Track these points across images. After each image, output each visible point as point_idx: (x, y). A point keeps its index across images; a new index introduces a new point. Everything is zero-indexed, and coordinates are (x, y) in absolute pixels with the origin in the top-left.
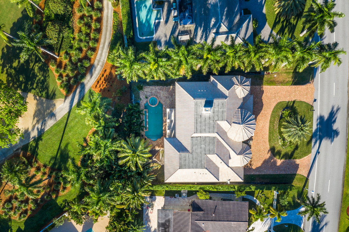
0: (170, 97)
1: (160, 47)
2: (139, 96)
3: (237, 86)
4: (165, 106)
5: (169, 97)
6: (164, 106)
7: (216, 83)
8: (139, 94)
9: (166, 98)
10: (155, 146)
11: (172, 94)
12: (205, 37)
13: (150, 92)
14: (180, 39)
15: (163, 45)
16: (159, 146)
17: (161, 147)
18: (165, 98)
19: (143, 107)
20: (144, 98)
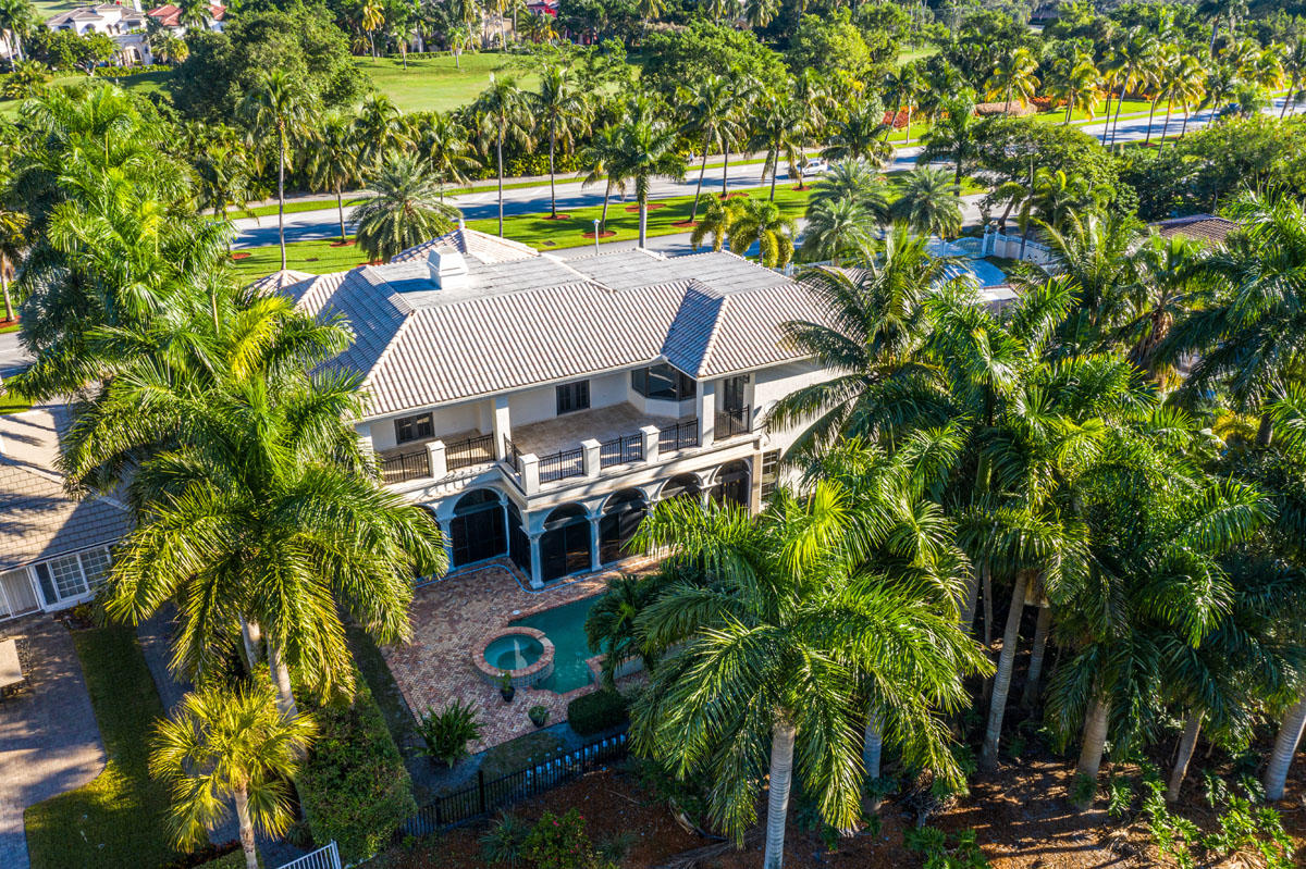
0: (441, 610)
2: (518, 740)
4: (511, 611)
5: (449, 614)
6: (516, 612)
8: (502, 748)
9: (458, 622)
13: (461, 698)
14: (12, 674)
18: (460, 626)
20: (518, 711)
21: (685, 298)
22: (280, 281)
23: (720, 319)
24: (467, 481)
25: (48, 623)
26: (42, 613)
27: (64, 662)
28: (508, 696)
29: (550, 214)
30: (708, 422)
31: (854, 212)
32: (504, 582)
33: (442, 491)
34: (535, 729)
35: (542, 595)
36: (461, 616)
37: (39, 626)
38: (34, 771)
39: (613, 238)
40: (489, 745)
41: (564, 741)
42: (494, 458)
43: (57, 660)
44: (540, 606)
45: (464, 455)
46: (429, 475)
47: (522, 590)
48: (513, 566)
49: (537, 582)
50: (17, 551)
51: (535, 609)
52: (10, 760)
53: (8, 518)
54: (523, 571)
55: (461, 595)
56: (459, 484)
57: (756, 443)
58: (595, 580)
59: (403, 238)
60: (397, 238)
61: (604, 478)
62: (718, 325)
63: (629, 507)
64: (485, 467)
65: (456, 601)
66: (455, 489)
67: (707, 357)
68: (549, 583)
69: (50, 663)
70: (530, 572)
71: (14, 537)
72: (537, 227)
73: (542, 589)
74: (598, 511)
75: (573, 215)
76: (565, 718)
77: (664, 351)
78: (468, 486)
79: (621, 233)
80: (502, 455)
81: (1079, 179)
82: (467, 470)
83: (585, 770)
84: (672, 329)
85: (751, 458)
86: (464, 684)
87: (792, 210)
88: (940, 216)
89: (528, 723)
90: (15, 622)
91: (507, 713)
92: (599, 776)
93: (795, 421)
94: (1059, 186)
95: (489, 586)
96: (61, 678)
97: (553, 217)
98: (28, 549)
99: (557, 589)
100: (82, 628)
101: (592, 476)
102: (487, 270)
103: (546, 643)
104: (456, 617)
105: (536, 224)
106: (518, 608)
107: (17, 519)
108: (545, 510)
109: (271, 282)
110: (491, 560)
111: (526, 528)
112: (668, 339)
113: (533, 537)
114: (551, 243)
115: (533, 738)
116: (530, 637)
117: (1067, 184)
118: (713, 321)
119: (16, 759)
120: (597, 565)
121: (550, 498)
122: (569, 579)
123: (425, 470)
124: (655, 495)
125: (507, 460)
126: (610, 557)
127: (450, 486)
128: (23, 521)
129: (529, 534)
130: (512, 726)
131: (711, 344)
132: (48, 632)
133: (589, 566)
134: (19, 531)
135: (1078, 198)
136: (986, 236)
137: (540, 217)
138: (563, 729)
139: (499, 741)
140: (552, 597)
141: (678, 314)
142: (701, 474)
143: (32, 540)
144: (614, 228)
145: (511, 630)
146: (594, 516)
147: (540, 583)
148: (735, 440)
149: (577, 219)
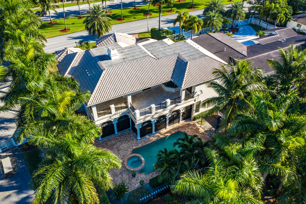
0: (115, 146)
1: (31, 198)
2: (137, 189)
3: (69, 51)
4: (133, 147)
5: (117, 148)
6: (134, 147)
7: (71, 69)
8: (133, 192)
9: (120, 150)
10: (201, 133)
11: (110, 145)
12: (4, 124)
13: (122, 176)
14: (9, 168)
15: (26, 193)
16: (196, 129)
17: (195, 127)
18: (120, 152)
19: (153, 174)
20: (137, 180)
21: (177, 60)
22: (67, 52)
23: (187, 69)
24: (120, 114)
25: (17, 149)
26: (15, 146)
27: (22, 162)
28: (134, 176)
29: (134, 8)
30: (183, 97)
31: (217, 15)
32: (130, 137)
33: (115, 117)
34: (141, 186)
35: (140, 142)
36: (120, 148)
37: (15, 150)
38: (18, 197)
39: (151, 16)
40: (130, 191)
41: (148, 189)
42: (127, 107)
43: (21, 161)
44: (140, 145)
45: (119, 106)
46: (111, 113)
47: (135, 140)
48: (132, 132)
49: (139, 138)
50: (7, 135)
51: (139, 146)
52: (12, 193)
53: (3, 125)
54: (135, 134)
55: (120, 141)
56: (119, 115)
57: (195, 101)
58: (153, 137)
59: (98, 29)
60: (96, 29)
61: (156, 113)
62: (187, 71)
63: (162, 119)
64: (125, 110)
65: (118, 144)
66: (117, 116)
67: (184, 82)
68: (141, 138)
69: (19, 162)
70: (137, 134)
71: (6, 130)
72: (131, 12)
73: (140, 140)
74: (155, 121)
75: (140, 8)
76: (148, 182)
77: (172, 78)
78: (121, 115)
79: (154, 14)
80: (129, 107)
81: (278, 6)
82: (120, 111)
83: (154, 198)
84: (174, 71)
85: (193, 104)
86: (123, 171)
87: (198, 6)
88: (239, 16)
89: (139, 184)
90: (9, 149)
91: (134, 181)
92: (158, 200)
93: (208, 106)
94: (272, 7)
95: (127, 139)
96: (22, 167)
97: (135, 9)
98: (9, 134)
99: (144, 140)
100: (26, 151)
101: (153, 113)
102: (123, 51)
103: (143, 159)
104: (119, 149)
105: (130, 11)
106: (135, 146)
107: (5, 125)
108: (141, 123)
109: (65, 52)
110: (127, 130)
111: (136, 127)
112: (173, 74)
113: (138, 129)
114: (135, 18)
115: (141, 189)
116: (139, 157)
117: (274, 7)
118: (185, 70)
119: (14, 193)
120: (154, 132)
121: (142, 120)
122: (147, 136)
123: (109, 111)
124: (169, 115)
125: (131, 108)
126: (157, 130)
127: (116, 115)
128: (7, 126)
129: (137, 128)
130: (135, 185)
131: (185, 77)
132: (17, 152)
133: (152, 132)
134: (6, 129)
135: (277, 11)
136: (250, 18)
137: (132, 8)
138: (148, 186)
139: (133, 190)
140: (143, 142)
141: (175, 65)
142: (180, 109)
143: (10, 131)
144: (151, 13)
145: (133, 155)
146: (153, 122)
147: (140, 138)
148: (189, 100)
149: (141, 9)
